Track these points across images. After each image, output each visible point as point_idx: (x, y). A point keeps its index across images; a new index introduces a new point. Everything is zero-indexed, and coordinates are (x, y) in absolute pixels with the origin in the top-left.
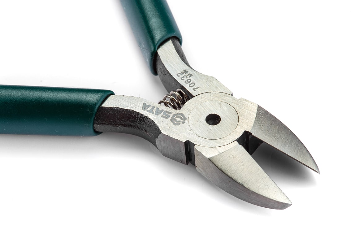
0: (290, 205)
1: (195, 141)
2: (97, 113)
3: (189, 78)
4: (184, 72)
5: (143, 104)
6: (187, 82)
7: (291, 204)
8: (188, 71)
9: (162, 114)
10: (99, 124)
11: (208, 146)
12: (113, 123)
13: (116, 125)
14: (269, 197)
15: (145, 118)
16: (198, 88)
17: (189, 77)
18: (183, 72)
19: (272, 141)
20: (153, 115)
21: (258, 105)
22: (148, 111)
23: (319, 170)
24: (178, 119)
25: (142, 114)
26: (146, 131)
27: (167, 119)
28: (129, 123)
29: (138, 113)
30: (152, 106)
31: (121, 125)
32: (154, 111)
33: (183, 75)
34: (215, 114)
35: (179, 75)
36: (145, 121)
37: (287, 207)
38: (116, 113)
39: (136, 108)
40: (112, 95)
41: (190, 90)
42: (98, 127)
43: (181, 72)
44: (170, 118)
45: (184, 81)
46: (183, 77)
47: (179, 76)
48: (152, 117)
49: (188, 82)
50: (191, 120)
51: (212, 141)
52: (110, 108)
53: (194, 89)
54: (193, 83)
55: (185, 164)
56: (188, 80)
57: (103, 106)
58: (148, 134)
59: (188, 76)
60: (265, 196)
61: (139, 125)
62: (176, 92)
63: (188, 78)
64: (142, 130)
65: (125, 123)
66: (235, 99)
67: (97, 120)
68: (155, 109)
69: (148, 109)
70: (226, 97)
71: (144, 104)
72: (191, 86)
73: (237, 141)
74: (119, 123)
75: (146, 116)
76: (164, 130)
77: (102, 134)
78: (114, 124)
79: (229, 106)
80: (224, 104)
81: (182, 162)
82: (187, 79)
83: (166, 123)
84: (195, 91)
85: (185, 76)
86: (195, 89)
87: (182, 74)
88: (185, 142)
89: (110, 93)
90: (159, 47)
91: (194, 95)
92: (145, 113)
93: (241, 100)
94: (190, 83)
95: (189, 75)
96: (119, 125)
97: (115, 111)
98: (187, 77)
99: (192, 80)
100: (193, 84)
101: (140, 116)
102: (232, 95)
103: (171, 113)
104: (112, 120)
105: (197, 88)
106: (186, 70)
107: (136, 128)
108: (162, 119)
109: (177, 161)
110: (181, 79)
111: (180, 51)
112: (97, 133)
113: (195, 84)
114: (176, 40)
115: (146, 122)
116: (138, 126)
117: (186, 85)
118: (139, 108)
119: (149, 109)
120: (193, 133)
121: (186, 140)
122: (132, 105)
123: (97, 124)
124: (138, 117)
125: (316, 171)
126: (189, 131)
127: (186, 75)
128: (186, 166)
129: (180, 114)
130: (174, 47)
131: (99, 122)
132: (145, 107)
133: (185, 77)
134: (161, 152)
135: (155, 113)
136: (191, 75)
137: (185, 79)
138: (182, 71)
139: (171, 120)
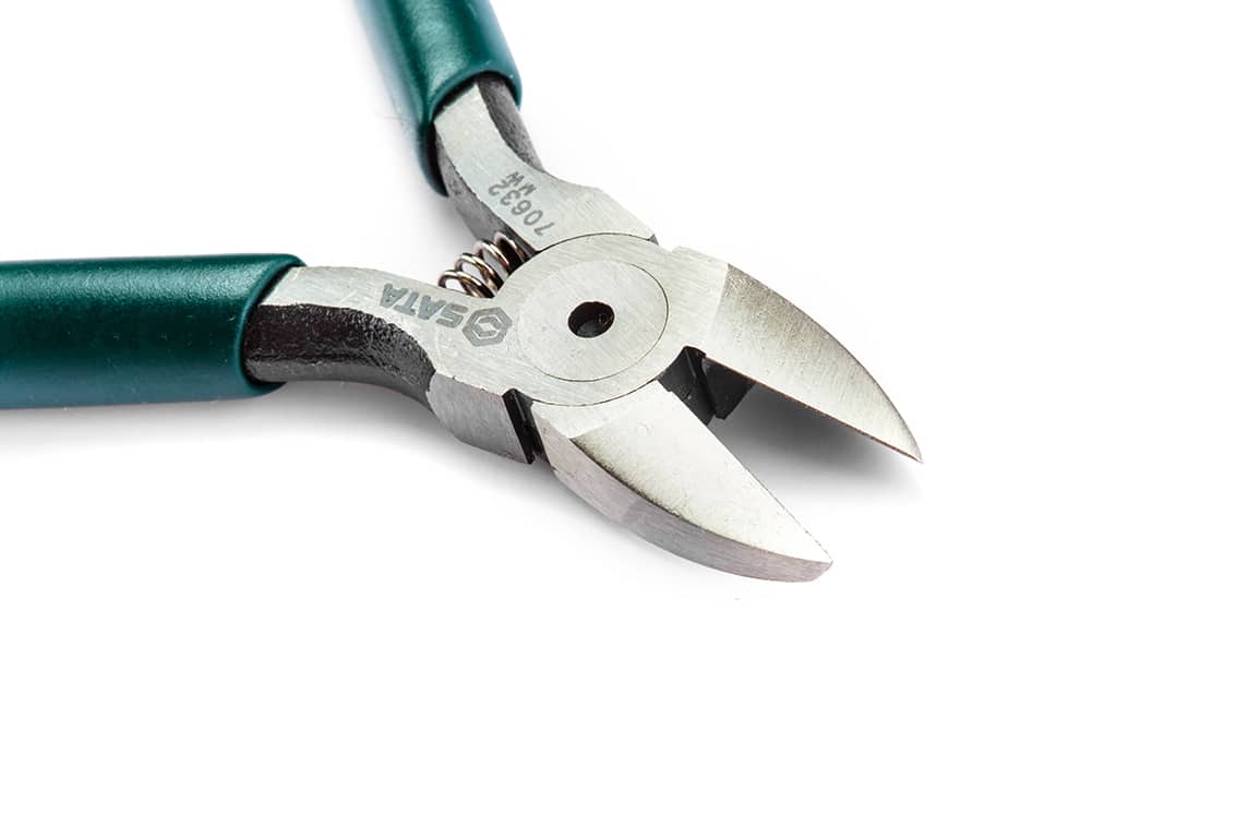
0: (828, 566)
1: (534, 389)
2: (249, 327)
3: (526, 198)
4: (511, 181)
5: (383, 289)
6: (518, 211)
7: (829, 561)
8: (523, 177)
9: (438, 315)
10: (259, 358)
11: (571, 402)
12: (301, 354)
13: (310, 357)
14: (759, 546)
15: (389, 332)
16: (552, 224)
17: (526, 194)
18: (508, 180)
19: (769, 372)
20: (411, 318)
21: (729, 266)
22: (396, 308)
23: (918, 451)
24: (487, 327)
25: (379, 320)
26: (397, 369)
27: (453, 327)
28: (347, 348)
29: (369, 317)
30: (410, 292)
31: (325, 356)
32: (416, 306)
33: (507, 190)
34: (597, 303)
35: (496, 190)
36: (389, 340)
37: (820, 572)
38: (305, 322)
39: (363, 303)
40: (294, 269)
41: (526, 234)
42: (261, 369)
43: (503, 181)
44: (461, 327)
45: (511, 206)
46: (509, 196)
47: (494, 194)
48: (408, 325)
49: (523, 211)
50: (522, 327)
51: (585, 387)
52: (287, 307)
53: (537, 231)
54: (534, 212)
55: (522, 461)
56: (522, 202)
57: (267, 302)
58: (404, 378)
59: (523, 192)
60: (746, 542)
61: (375, 354)
62: (488, 242)
63: (523, 198)
64: (386, 367)
65: (334, 349)
66: (661, 253)
67: (251, 347)
68: (419, 299)
69: (397, 303)
70: (634, 248)
71: (388, 288)
72: (530, 220)
73: (659, 381)
74: (318, 351)
75: (391, 325)
76: (442, 362)
77: (283, 387)
78: (302, 357)
79: (641, 275)
80: (626, 267)
81: (513, 457)
82: (518, 201)
83: (450, 340)
84: (539, 234)
85: (514, 191)
86: (542, 229)
87: (505, 185)
88: (503, 396)
89: (287, 262)
90: (439, 109)
91: (537, 249)
92: (389, 316)
93: (682, 253)
94: (528, 213)
95: (524, 188)
96: (319, 358)
97: (303, 315)
98: (518, 196)
99: (533, 205)
100: (537, 216)
101: (375, 326)
102: (653, 239)
103: (465, 309)
104: (297, 342)
105: (546, 227)
106: (517, 174)
107: (367, 361)
108: (439, 329)
109: (500, 454)
110: (502, 201)
111: (504, 116)
112: (261, 387)
113: (541, 214)
114: (493, 83)
115: (393, 341)
116: (372, 356)
117: (515, 218)
118: (372, 301)
119: (401, 302)
120: (527, 365)
121: (507, 390)
122: (352, 294)
123: (252, 358)
124: (369, 330)
125: (910, 456)
126: (518, 362)
127: (517, 188)
128: (527, 467)
129: (491, 310)
130: (485, 106)
131: (258, 353)
132: (390, 295)
133: (513, 195)
134: (452, 431)
135: (417, 313)
136: (530, 189)
137: (514, 202)
138: (503, 178)
139: (464, 330)
